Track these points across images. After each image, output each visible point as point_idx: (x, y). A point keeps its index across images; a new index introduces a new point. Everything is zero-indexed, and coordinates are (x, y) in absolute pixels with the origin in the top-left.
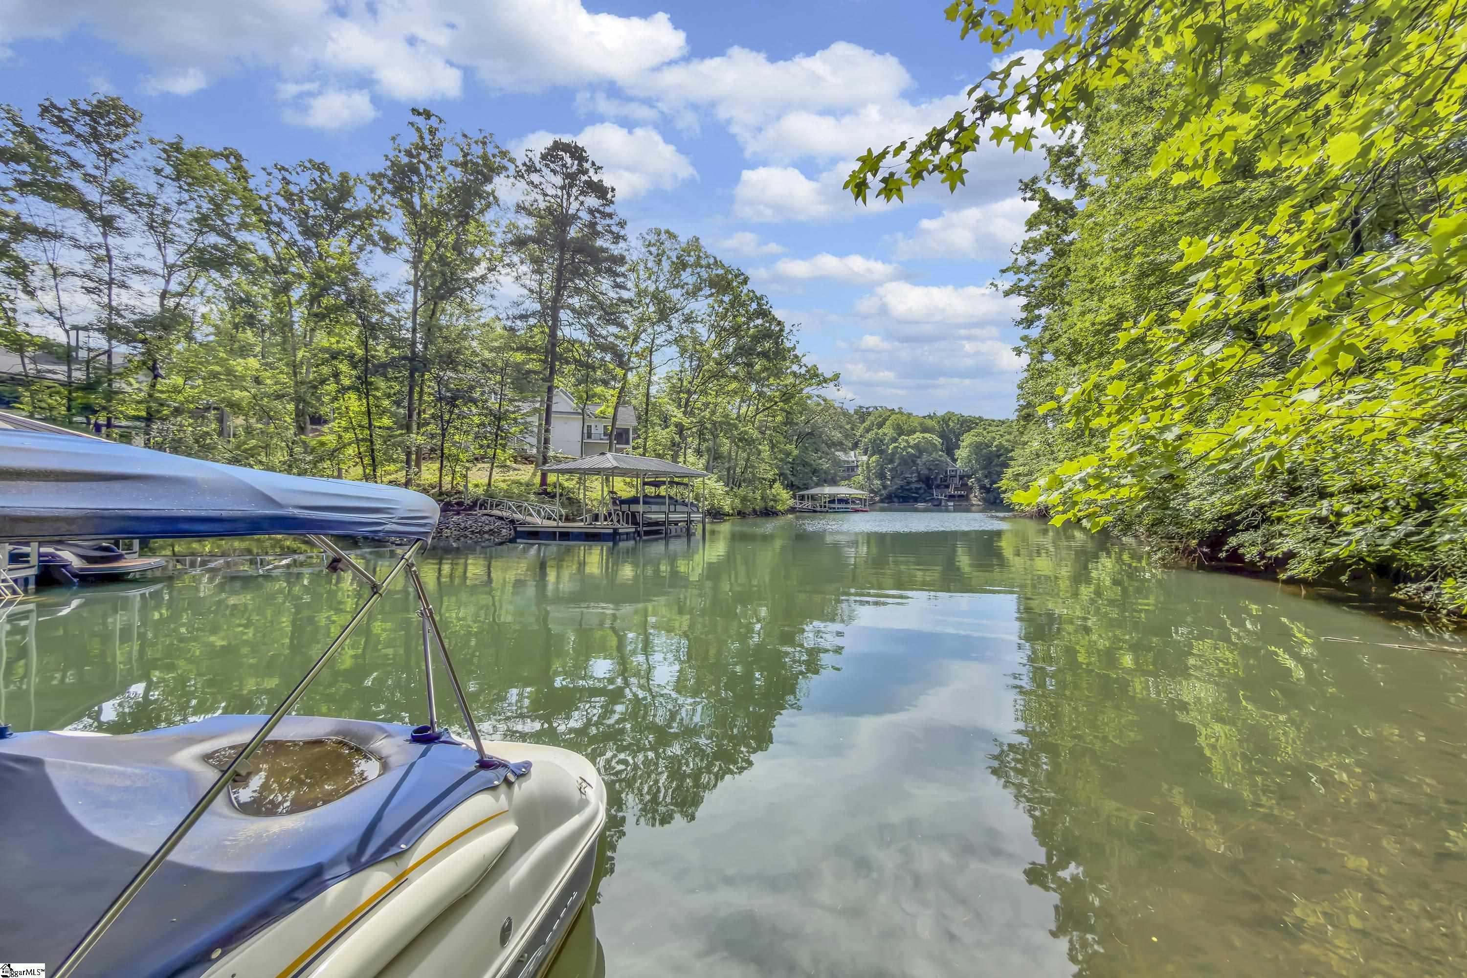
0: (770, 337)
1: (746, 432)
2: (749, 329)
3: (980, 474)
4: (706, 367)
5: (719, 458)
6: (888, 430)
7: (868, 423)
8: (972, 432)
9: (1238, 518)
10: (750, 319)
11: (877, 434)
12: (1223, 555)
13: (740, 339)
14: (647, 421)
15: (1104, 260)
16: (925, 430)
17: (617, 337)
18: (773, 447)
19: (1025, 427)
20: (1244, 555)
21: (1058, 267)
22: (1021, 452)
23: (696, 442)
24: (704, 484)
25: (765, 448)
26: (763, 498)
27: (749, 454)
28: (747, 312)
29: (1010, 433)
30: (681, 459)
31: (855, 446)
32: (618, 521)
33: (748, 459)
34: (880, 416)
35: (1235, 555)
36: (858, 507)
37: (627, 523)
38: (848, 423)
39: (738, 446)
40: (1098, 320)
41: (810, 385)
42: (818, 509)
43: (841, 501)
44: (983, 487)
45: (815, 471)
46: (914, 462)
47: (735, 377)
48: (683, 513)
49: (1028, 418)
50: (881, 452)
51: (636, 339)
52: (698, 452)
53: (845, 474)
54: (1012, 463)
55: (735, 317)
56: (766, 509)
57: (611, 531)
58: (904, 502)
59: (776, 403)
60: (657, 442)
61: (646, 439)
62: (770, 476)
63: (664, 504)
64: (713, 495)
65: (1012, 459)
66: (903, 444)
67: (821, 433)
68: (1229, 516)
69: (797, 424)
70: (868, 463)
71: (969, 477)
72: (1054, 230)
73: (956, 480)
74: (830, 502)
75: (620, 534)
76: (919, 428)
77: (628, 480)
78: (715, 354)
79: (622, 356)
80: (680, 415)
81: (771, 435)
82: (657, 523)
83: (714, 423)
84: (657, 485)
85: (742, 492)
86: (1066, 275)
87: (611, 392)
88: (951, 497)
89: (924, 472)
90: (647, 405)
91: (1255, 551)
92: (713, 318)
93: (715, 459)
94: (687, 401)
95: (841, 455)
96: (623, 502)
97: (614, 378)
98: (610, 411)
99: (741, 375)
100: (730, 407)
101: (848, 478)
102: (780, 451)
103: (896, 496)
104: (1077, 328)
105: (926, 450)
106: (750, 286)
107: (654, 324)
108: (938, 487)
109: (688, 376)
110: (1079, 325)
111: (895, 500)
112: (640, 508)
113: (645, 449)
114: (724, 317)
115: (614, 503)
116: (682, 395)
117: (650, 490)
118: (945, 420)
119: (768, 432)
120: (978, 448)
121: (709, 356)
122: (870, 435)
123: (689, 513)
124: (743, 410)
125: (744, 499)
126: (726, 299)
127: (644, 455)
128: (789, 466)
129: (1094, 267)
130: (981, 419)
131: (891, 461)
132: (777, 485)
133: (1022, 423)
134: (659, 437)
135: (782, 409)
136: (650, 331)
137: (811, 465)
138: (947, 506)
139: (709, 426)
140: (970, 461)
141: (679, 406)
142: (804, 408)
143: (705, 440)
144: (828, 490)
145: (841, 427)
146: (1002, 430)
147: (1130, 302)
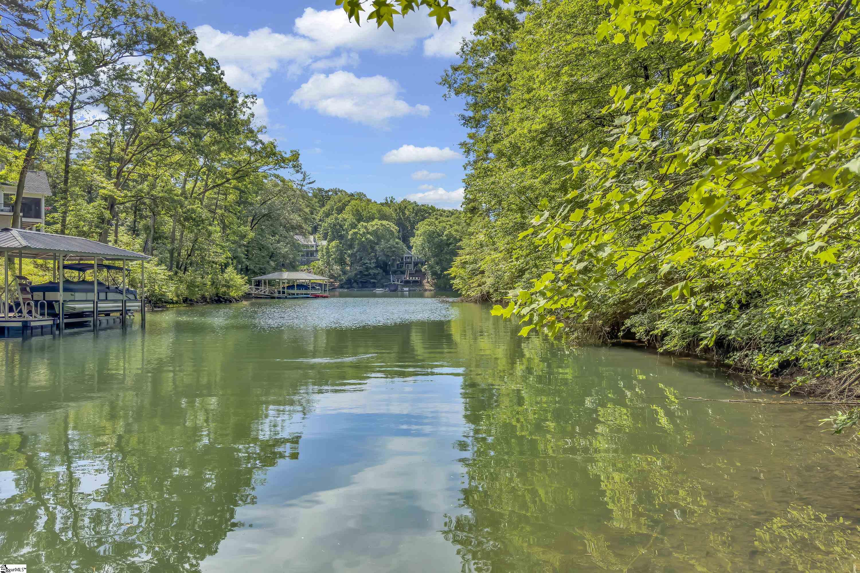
0: (221, 107)
1: (193, 211)
2: (196, 95)
3: (432, 261)
4: (143, 134)
5: (160, 237)
6: (347, 216)
7: (327, 207)
8: (426, 222)
9: (631, 303)
10: (197, 84)
11: (336, 219)
12: (621, 334)
13: (186, 106)
14: (65, 191)
15: (540, 74)
16: (383, 217)
17: (22, 85)
18: (224, 227)
19: (471, 219)
20: (635, 334)
21: (501, 73)
22: (468, 241)
23: (131, 218)
24: (142, 267)
25: (216, 229)
26: (213, 283)
27: (196, 235)
28: (194, 76)
29: (459, 224)
30: (111, 238)
31: (315, 230)
32: (30, 312)
33: (196, 240)
34: (340, 201)
35: (629, 334)
36: (318, 292)
37: (42, 314)
38: (308, 206)
39: (184, 226)
40: (534, 127)
41: (267, 164)
42: (276, 295)
43: (301, 286)
44: (434, 273)
45: (272, 256)
46: (372, 248)
47: (180, 148)
48: (115, 301)
49: (473, 210)
50: (341, 237)
51: (51, 91)
52: (134, 231)
53: (305, 259)
54: (460, 252)
55: (179, 79)
56: (217, 295)
57: (20, 324)
58: (363, 287)
59: (228, 180)
60: (80, 218)
61: (65, 213)
62: (222, 259)
63: (92, 291)
64: (153, 281)
65: (460, 248)
66: (362, 230)
67: (279, 215)
68: (624, 302)
69: (251, 204)
70: (327, 249)
71: (423, 264)
72: (499, 37)
73: (411, 266)
74: (289, 287)
75: (32, 328)
76: (377, 215)
77: (40, 261)
78: (155, 119)
79: (32, 110)
80: (111, 187)
81: (222, 215)
82: (81, 314)
83: (154, 199)
84: (82, 268)
85: (188, 276)
86: (509, 82)
87: (16, 153)
88: (407, 283)
89: (382, 258)
90: (67, 172)
91: (642, 329)
92: (152, 78)
93: (155, 239)
94: (120, 171)
95: (300, 239)
96: (35, 289)
97: (19, 136)
98: (14, 177)
99: (188, 146)
100: (173, 181)
101: (308, 263)
102: (234, 233)
103: (355, 281)
104: (517, 133)
105: (383, 237)
106: (199, 46)
107: (75, 76)
108: (395, 272)
109: (120, 142)
110: (519, 131)
111: (355, 285)
112: (60, 296)
113: (64, 225)
114: (166, 78)
115: (23, 290)
116: (112, 163)
117: (74, 275)
118: (403, 207)
119: (219, 211)
120: (431, 236)
121: (147, 121)
122: (330, 220)
123: (124, 302)
124: (189, 186)
125: (191, 285)
126: (169, 58)
127: (63, 232)
128: (243, 249)
129: (531, 78)
130: (433, 209)
131: (351, 247)
132: (230, 269)
133: (469, 215)
134: (83, 212)
135: (236, 188)
136: (69, 83)
137: (268, 248)
138: (402, 291)
139: (147, 201)
140: (424, 248)
141: (109, 176)
142: (260, 187)
143: (142, 217)
144: (286, 275)
145: (300, 210)
146: (452, 220)
147: (559, 114)
